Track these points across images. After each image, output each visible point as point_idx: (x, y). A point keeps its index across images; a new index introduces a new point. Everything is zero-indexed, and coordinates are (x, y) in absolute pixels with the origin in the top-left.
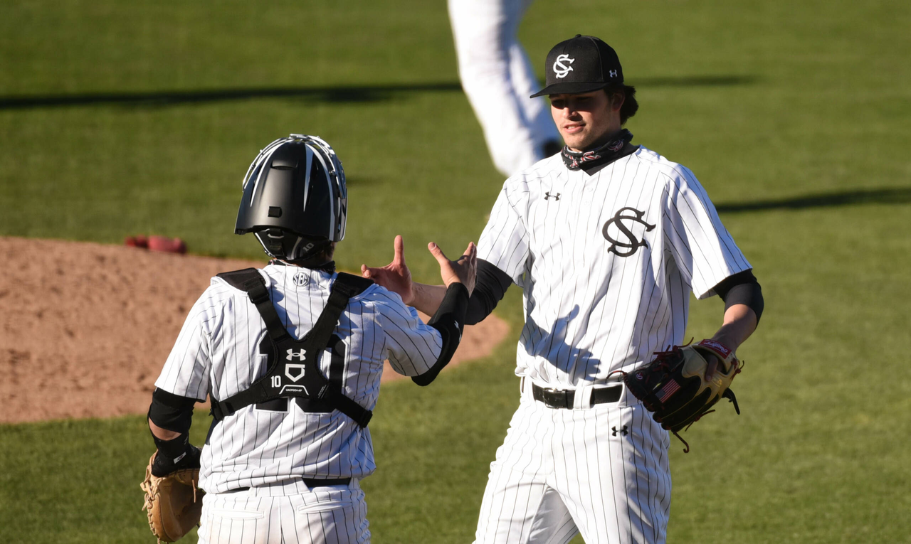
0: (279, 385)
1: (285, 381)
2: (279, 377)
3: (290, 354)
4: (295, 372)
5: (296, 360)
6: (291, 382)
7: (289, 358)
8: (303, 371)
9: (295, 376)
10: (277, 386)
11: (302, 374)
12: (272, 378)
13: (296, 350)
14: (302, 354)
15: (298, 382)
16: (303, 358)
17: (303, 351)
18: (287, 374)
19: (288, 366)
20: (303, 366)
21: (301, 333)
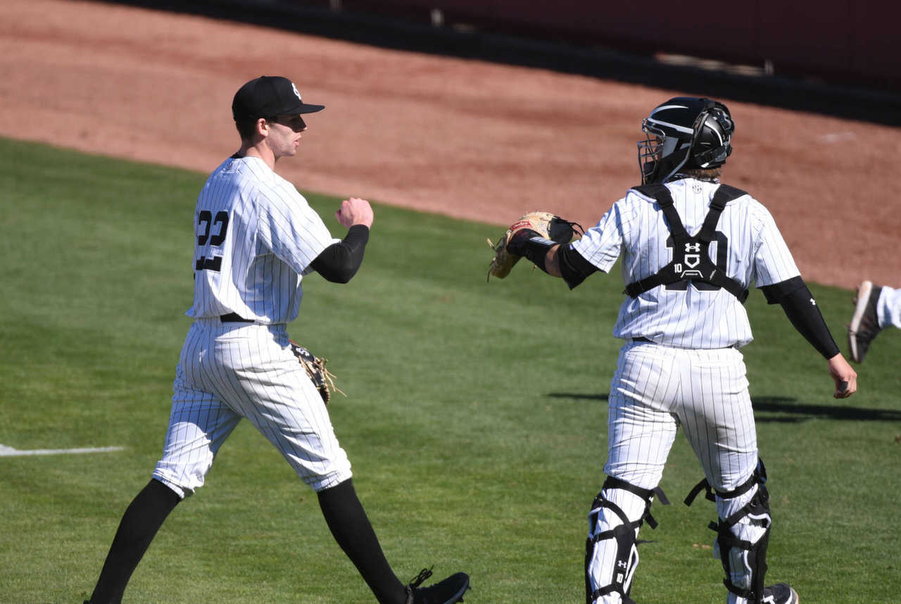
0: (681, 271)
1: (685, 267)
2: (680, 265)
3: (688, 247)
4: (692, 261)
5: (693, 252)
6: (690, 268)
7: (687, 250)
8: (698, 260)
9: (692, 264)
10: (679, 271)
11: (698, 262)
12: (675, 265)
13: (693, 244)
14: (697, 247)
15: (695, 268)
16: (698, 250)
17: (698, 245)
18: (686, 262)
19: (687, 256)
20: (698, 256)
21: (694, 233)
